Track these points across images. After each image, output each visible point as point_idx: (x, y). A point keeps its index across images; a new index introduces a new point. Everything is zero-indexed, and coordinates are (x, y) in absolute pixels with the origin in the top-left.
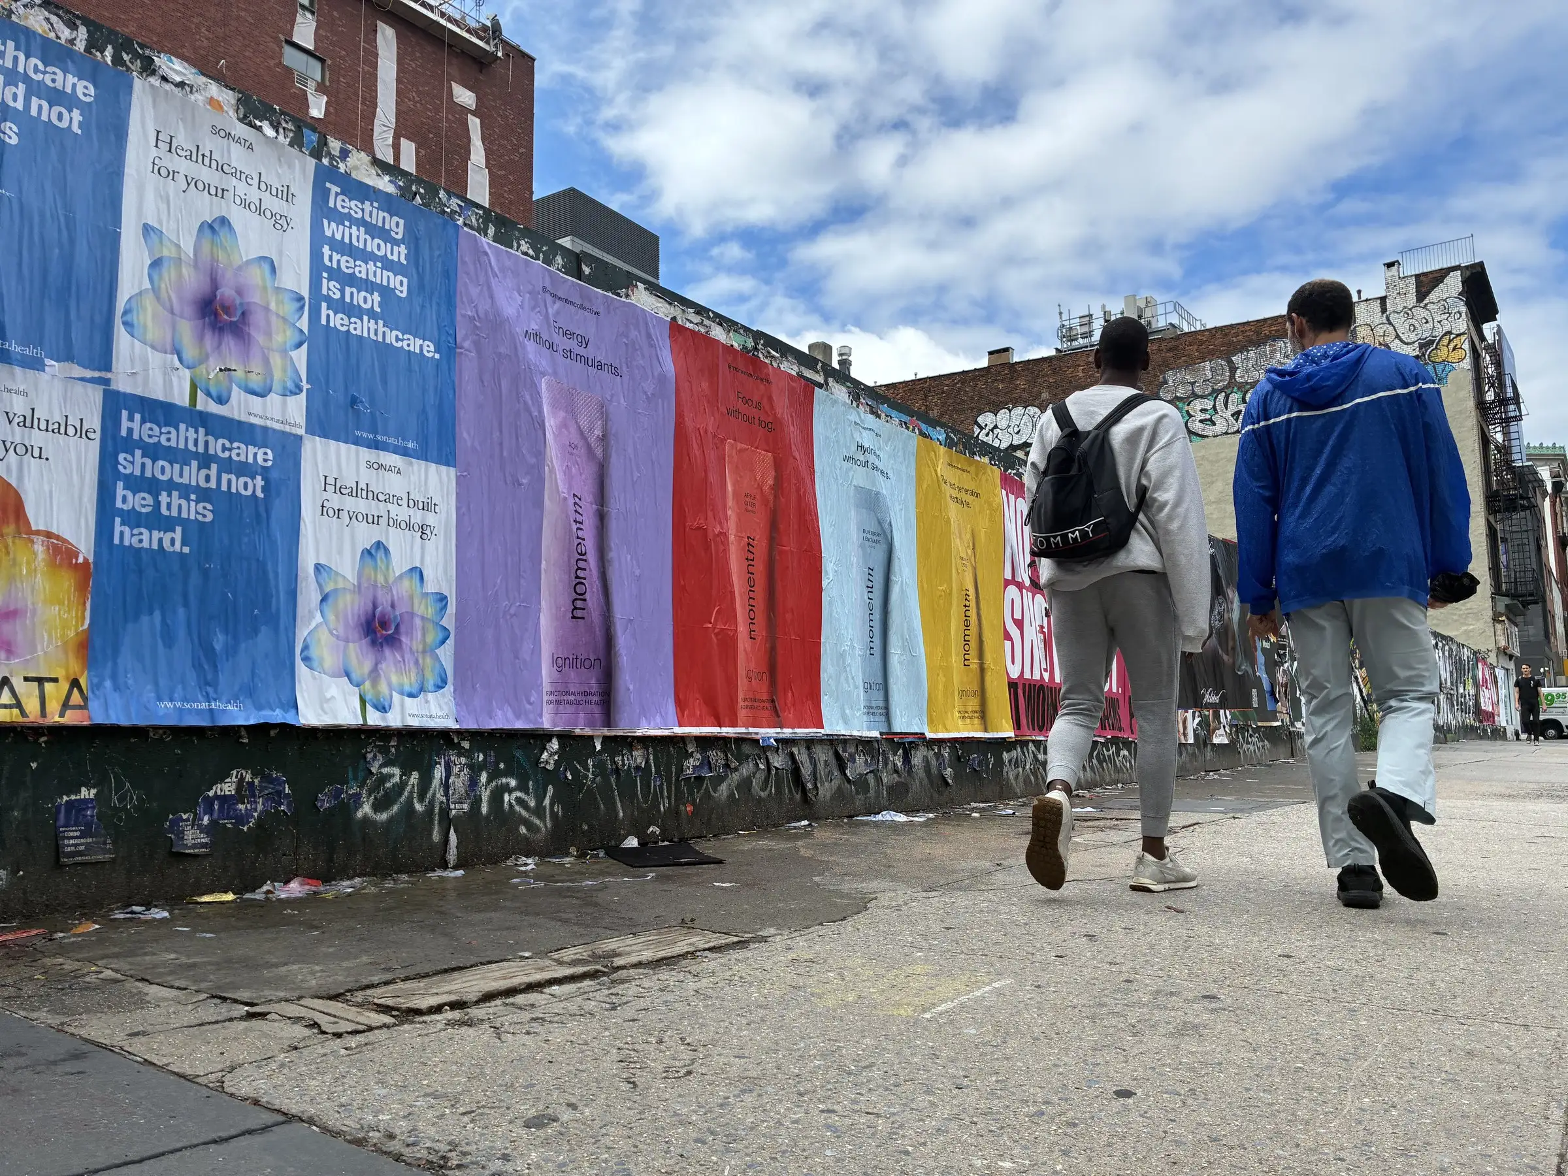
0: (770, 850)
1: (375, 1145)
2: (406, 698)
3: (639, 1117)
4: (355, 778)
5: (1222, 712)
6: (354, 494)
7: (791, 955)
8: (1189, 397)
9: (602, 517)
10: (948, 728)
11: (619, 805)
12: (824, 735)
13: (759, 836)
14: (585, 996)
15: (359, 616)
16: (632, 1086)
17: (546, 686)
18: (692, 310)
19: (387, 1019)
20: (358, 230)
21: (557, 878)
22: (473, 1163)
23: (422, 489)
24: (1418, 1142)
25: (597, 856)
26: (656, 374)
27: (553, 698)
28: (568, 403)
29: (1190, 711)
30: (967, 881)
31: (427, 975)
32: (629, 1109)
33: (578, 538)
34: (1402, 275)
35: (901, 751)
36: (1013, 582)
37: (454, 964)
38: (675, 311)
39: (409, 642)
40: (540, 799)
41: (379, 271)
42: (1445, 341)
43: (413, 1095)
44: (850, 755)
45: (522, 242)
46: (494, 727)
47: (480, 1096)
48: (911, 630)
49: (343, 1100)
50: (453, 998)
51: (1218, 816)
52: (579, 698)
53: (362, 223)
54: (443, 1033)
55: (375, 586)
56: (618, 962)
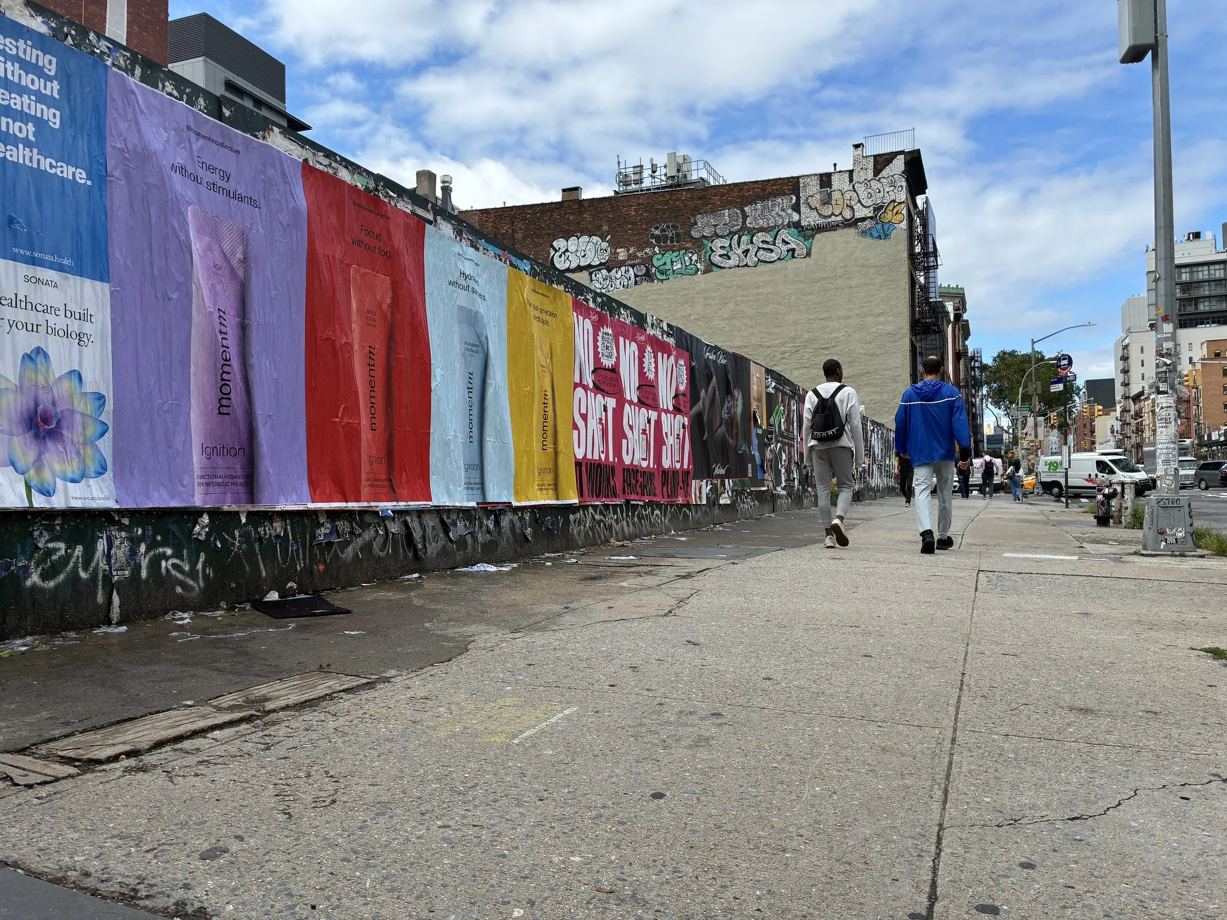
0: (389, 600)
1: (74, 882)
2: (69, 483)
3: (295, 843)
4: (23, 553)
5: (727, 481)
6: (14, 305)
7: (410, 694)
8: (712, 236)
9: (244, 328)
10: (529, 497)
11: (262, 566)
12: (432, 506)
13: (378, 587)
14: (243, 739)
15: (22, 412)
16: (287, 816)
17: (197, 470)
18: (321, 154)
19: (71, 770)
20: (13, 65)
21: (211, 630)
22: (159, 893)
23: (79, 301)
24: (850, 819)
25: (244, 609)
26: (290, 208)
27: (204, 481)
28: (212, 230)
29: (705, 481)
30: (543, 623)
31: (102, 727)
32: (287, 837)
33: (223, 346)
34: (864, 155)
35: (493, 516)
36: (581, 384)
37: (125, 716)
38: (307, 154)
39: (70, 436)
40: (193, 564)
41: (33, 104)
42: (891, 207)
43: (102, 838)
44: (453, 521)
45: (167, 84)
46: (151, 506)
47: (159, 835)
48: (502, 422)
49: (41, 845)
50: (128, 748)
51: (723, 562)
52: (226, 480)
53: (16, 59)
54: (122, 780)
55: (36, 386)
56: (269, 706)
